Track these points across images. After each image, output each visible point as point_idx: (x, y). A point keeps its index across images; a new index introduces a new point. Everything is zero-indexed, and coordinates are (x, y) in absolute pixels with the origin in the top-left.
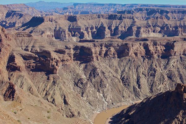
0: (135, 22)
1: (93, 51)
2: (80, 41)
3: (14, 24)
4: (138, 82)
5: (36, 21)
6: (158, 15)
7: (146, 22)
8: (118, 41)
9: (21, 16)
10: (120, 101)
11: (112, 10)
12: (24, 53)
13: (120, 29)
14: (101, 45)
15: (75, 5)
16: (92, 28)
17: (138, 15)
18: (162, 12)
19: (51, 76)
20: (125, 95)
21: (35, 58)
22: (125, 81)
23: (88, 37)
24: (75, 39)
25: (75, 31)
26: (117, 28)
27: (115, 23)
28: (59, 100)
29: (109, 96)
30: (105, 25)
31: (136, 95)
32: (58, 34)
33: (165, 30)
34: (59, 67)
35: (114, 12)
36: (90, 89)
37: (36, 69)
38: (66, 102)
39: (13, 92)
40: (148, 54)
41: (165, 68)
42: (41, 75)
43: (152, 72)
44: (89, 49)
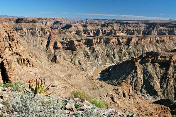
0: (114, 28)
1: (94, 41)
2: (88, 36)
3: (58, 27)
4: (114, 55)
5: (68, 27)
6: (125, 25)
7: (119, 28)
8: (105, 37)
9: (61, 24)
10: (105, 64)
11: (104, 22)
12: (62, 41)
13: (107, 31)
14: (97, 39)
15: (87, 19)
16: (94, 31)
17: (116, 25)
18: (127, 23)
19: (74, 52)
20: (108, 61)
21: (67, 44)
22: (108, 55)
23: (92, 34)
24: (86, 35)
25: (86, 32)
26: (105, 31)
27: (104, 28)
28: (77, 62)
29: (100, 62)
30: (100, 29)
31: (113, 62)
32: (78, 33)
33: (128, 32)
34: (78, 48)
35: (105, 23)
36: (92, 58)
37: (67, 49)
38: (80, 64)
39: (56, 59)
40: (119, 43)
41: (127, 50)
42: (69, 51)
43: (121, 51)
44: (92, 40)
